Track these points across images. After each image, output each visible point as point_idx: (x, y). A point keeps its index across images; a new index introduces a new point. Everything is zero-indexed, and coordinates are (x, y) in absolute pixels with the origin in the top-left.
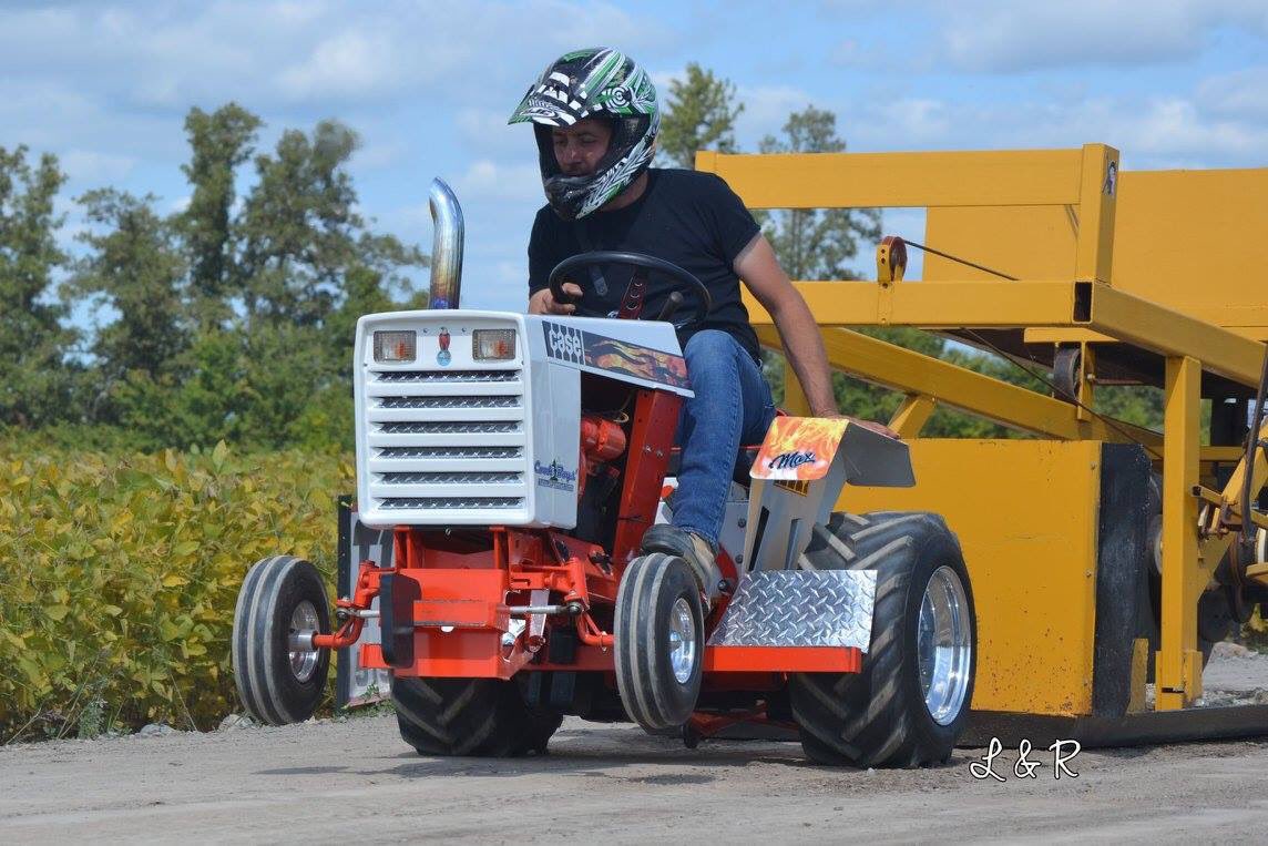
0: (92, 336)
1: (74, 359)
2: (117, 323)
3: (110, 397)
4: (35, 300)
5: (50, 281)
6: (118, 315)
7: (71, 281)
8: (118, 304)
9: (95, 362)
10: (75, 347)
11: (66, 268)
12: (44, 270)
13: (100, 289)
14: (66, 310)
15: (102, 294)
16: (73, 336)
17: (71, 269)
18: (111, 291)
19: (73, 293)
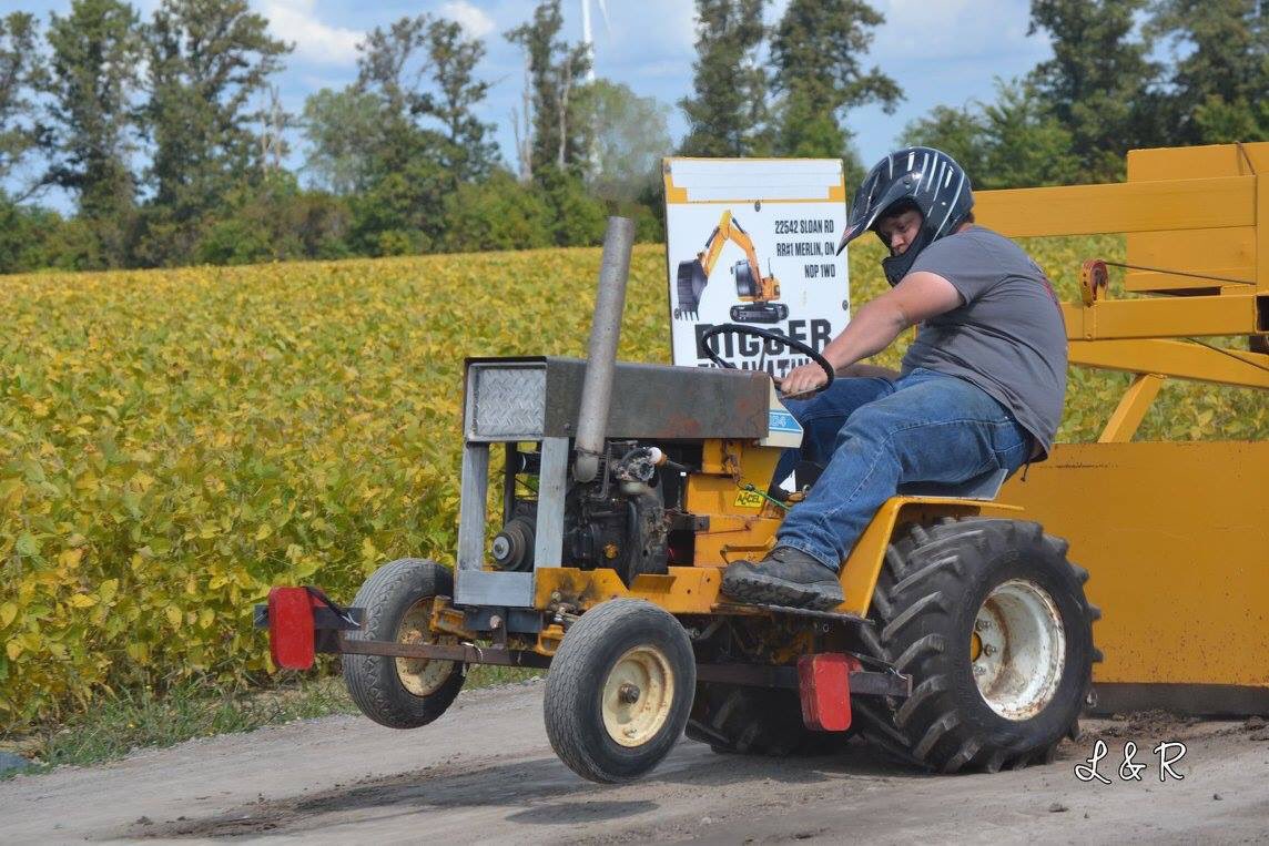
0: (1173, 68)
1: (1158, 89)
2: (1194, 55)
3: (1192, 121)
4: (1121, 41)
5: (1132, 24)
6: (1195, 47)
7: (1153, 22)
8: (1194, 38)
9: (1177, 90)
10: (1159, 80)
11: (1147, 11)
12: (1127, 14)
13: (1178, 27)
14: (1148, 47)
15: (1180, 32)
16: (1155, 69)
17: (1152, 11)
18: (1189, 28)
19: (1155, 33)
